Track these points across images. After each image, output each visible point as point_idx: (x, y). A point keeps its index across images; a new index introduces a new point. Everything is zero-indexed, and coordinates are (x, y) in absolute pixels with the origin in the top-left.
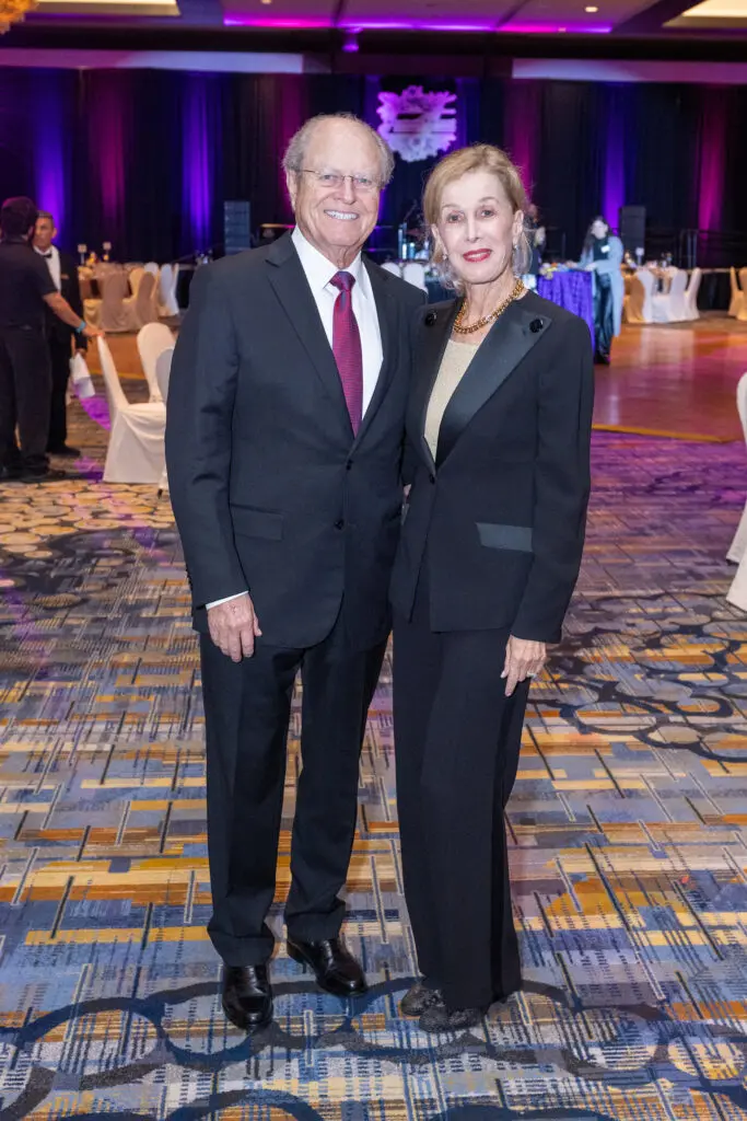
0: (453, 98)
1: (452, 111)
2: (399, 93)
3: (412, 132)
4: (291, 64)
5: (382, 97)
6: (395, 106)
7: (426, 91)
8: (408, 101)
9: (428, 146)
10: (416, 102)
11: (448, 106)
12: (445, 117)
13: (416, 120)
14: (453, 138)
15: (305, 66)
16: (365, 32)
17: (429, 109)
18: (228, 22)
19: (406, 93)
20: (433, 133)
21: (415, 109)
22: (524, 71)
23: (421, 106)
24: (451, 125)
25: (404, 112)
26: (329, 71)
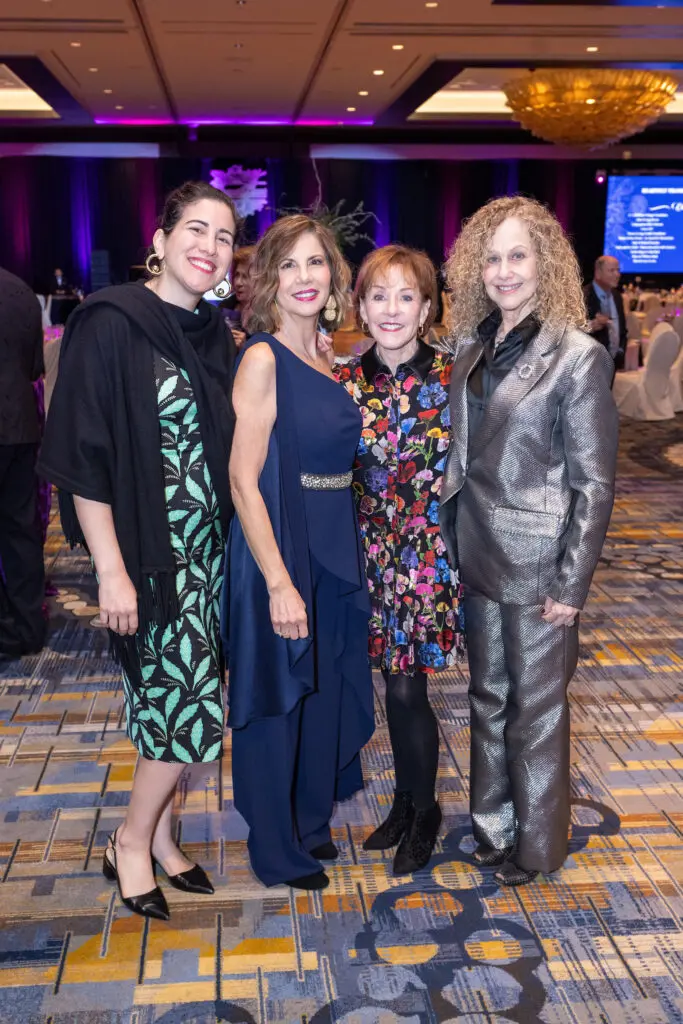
0: (264, 173)
1: (264, 183)
2: (225, 170)
3: (236, 199)
4: (150, 151)
5: (214, 173)
6: (223, 179)
7: (244, 169)
8: (233, 175)
9: (247, 208)
10: (237, 176)
11: (261, 179)
12: (259, 187)
13: (238, 190)
14: (265, 202)
15: (162, 151)
16: (201, 127)
17: (247, 181)
18: (98, 122)
19: (230, 171)
20: (252, 198)
21: (236, 182)
22: (319, 153)
23: (241, 180)
24: (264, 192)
25: (230, 184)
26: (177, 155)
